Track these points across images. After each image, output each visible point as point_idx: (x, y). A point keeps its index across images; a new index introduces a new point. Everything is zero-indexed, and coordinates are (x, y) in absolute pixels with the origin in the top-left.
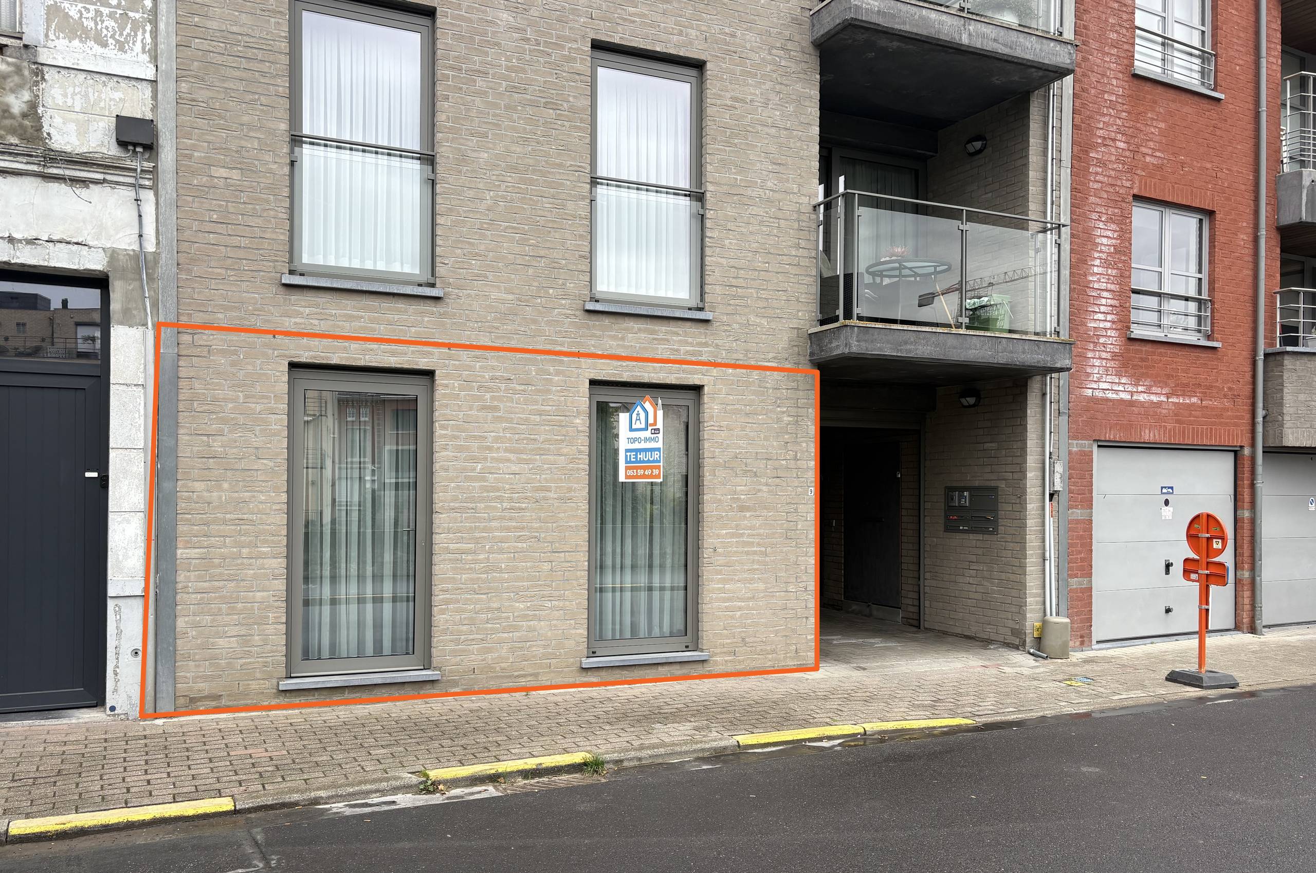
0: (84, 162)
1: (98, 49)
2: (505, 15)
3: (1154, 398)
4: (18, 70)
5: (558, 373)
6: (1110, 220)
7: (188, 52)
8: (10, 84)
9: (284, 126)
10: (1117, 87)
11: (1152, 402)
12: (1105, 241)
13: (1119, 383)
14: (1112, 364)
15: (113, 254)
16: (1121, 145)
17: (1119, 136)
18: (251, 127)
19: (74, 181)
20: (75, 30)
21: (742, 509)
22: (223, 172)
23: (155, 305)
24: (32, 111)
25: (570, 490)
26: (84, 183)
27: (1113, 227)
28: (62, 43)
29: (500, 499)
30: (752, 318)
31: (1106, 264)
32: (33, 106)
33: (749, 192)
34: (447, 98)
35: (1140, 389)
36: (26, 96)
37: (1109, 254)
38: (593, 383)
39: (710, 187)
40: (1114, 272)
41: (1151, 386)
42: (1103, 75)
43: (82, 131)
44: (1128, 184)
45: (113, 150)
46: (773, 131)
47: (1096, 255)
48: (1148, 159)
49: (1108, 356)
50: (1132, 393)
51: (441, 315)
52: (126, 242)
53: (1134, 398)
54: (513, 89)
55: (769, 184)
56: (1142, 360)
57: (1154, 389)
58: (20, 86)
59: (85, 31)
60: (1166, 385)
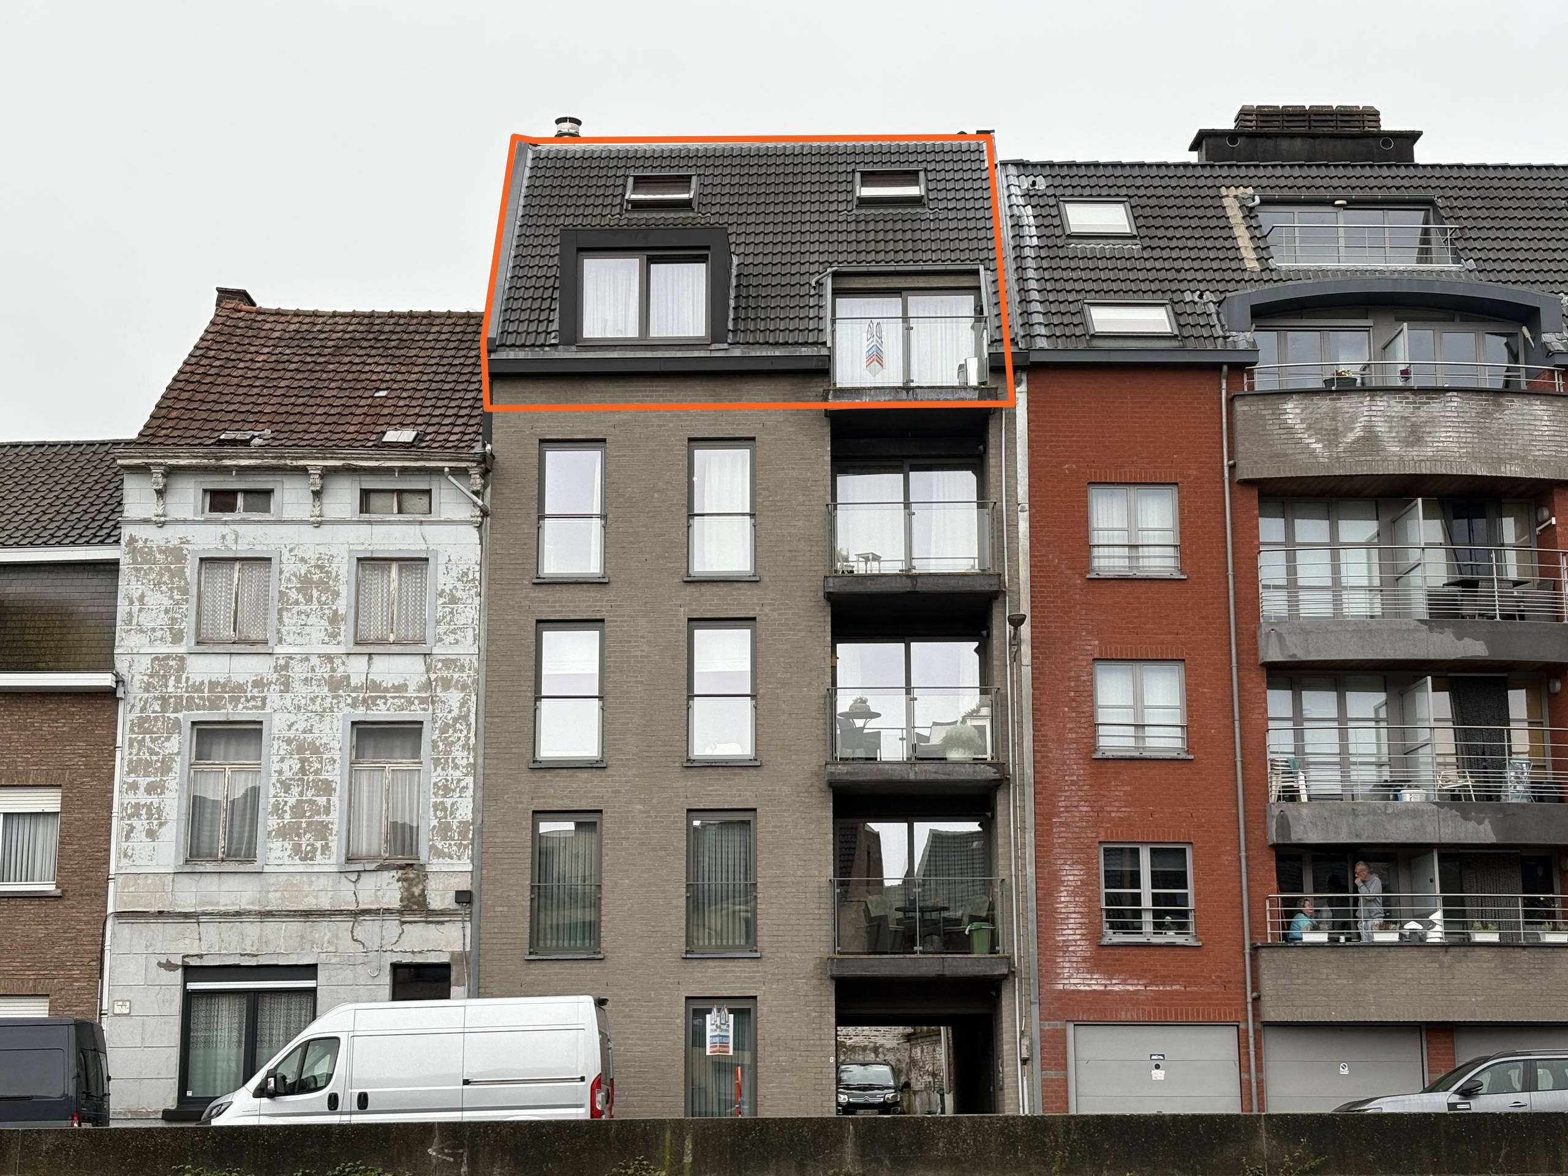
0: (442, 913)
1: (449, 861)
2: (638, 806)
3: (1131, 988)
4: (418, 876)
5: (667, 994)
6: (1077, 863)
7: (487, 855)
8: (414, 882)
9: (528, 882)
10: (1077, 770)
11: (1128, 991)
12: (1071, 878)
13: (1091, 979)
14: (1083, 965)
15: (453, 954)
16: (1085, 809)
17: (1082, 803)
18: (513, 885)
19: (438, 922)
20: (440, 854)
21: (784, 1071)
22: (500, 909)
23: (469, 976)
24: (423, 894)
25: (673, 1060)
26: (442, 923)
27: (1079, 867)
28: (435, 861)
29: (634, 1067)
30: (789, 954)
31: (1073, 894)
32: (423, 891)
33: (785, 879)
34: (607, 855)
35: (1114, 981)
36: (421, 887)
37: (1077, 887)
38: (687, 998)
39: (759, 880)
40: (1082, 899)
41: (1126, 980)
42: (1064, 763)
43: (442, 900)
44: (1093, 835)
45: (455, 906)
46: (801, 841)
47: (1063, 889)
48: (1113, 815)
49: (1079, 959)
50: (1106, 986)
51: (603, 968)
52: (458, 948)
53: (1109, 988)
54: (643, 844)
55: (799, 873)
56: (1114, 960)
57: (1129, 981)
58: (418, 883)
59: (445, 853)
60: (1143, 977)
